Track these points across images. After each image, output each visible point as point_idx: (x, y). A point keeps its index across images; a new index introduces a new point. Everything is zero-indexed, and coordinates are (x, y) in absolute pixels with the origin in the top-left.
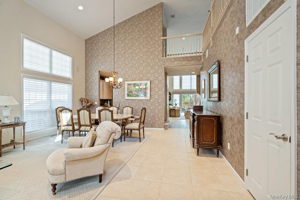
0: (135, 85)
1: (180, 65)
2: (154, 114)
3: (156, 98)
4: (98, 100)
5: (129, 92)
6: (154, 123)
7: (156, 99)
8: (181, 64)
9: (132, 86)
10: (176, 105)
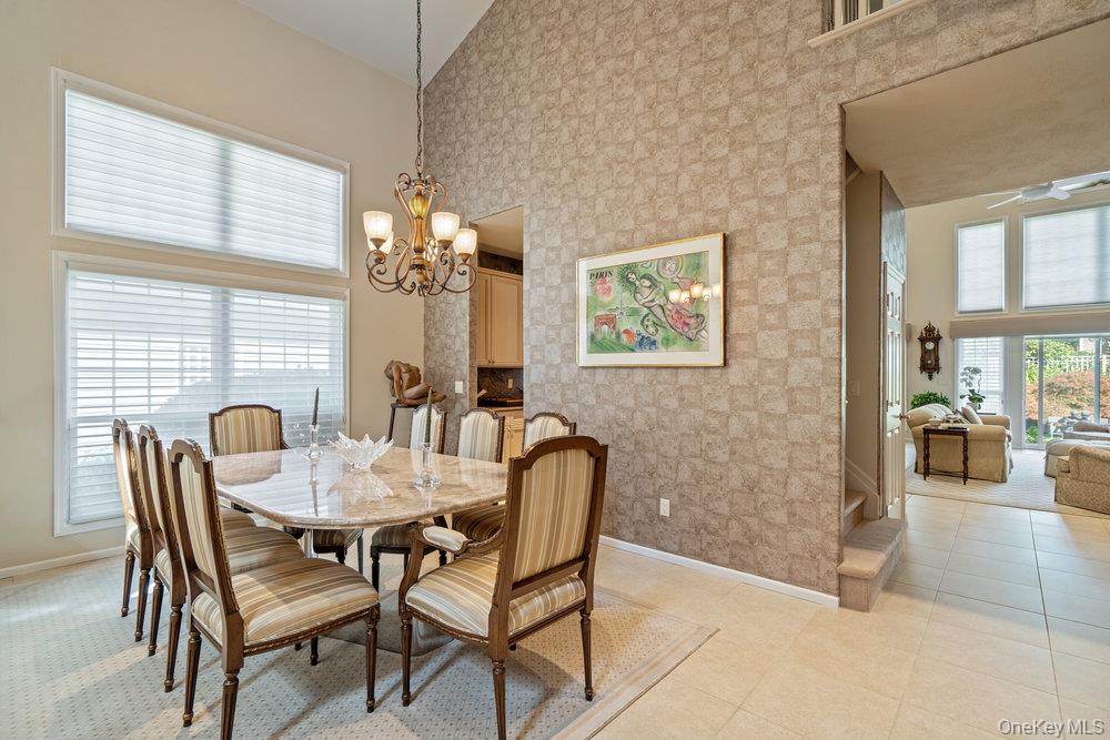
0: (627, 275)
1: (999, 44)
2: (753, 470)
3: (766, 353)
4: (466, 369)
5: (600, 321)
6: (752, 540)
7: (769, 362)
8: (1012, 27)
9: (614, 283)
10: (976, 399)
